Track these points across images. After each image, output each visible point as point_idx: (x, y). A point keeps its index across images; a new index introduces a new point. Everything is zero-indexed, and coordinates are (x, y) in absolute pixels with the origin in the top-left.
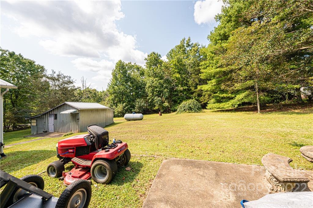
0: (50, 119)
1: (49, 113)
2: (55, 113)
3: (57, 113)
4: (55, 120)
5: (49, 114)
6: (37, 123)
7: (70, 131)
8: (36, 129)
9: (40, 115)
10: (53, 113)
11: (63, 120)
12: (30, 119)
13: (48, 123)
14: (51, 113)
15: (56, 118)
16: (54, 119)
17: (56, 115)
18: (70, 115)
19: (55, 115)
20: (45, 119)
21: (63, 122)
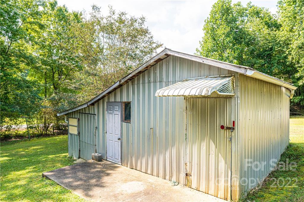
0: (111, 120)
1: (106, 99)
2: (125, 100)
3: (131, 100)
4: (124, 124)
5: (108, 102)
6: (79, 126)
7: (182, 175)
8: (77, 144)
9: (86, 106)
10: (118, 100)
11: (152, 126)
12: (66, 115)
13: (105, 132)
14: (112, 99)
15: (127, 117)
16: (122, 121)
17: (127, 109)
18: (184, 104)
19: (124, 105)
20: (96, 117)
21: (154, 134)
